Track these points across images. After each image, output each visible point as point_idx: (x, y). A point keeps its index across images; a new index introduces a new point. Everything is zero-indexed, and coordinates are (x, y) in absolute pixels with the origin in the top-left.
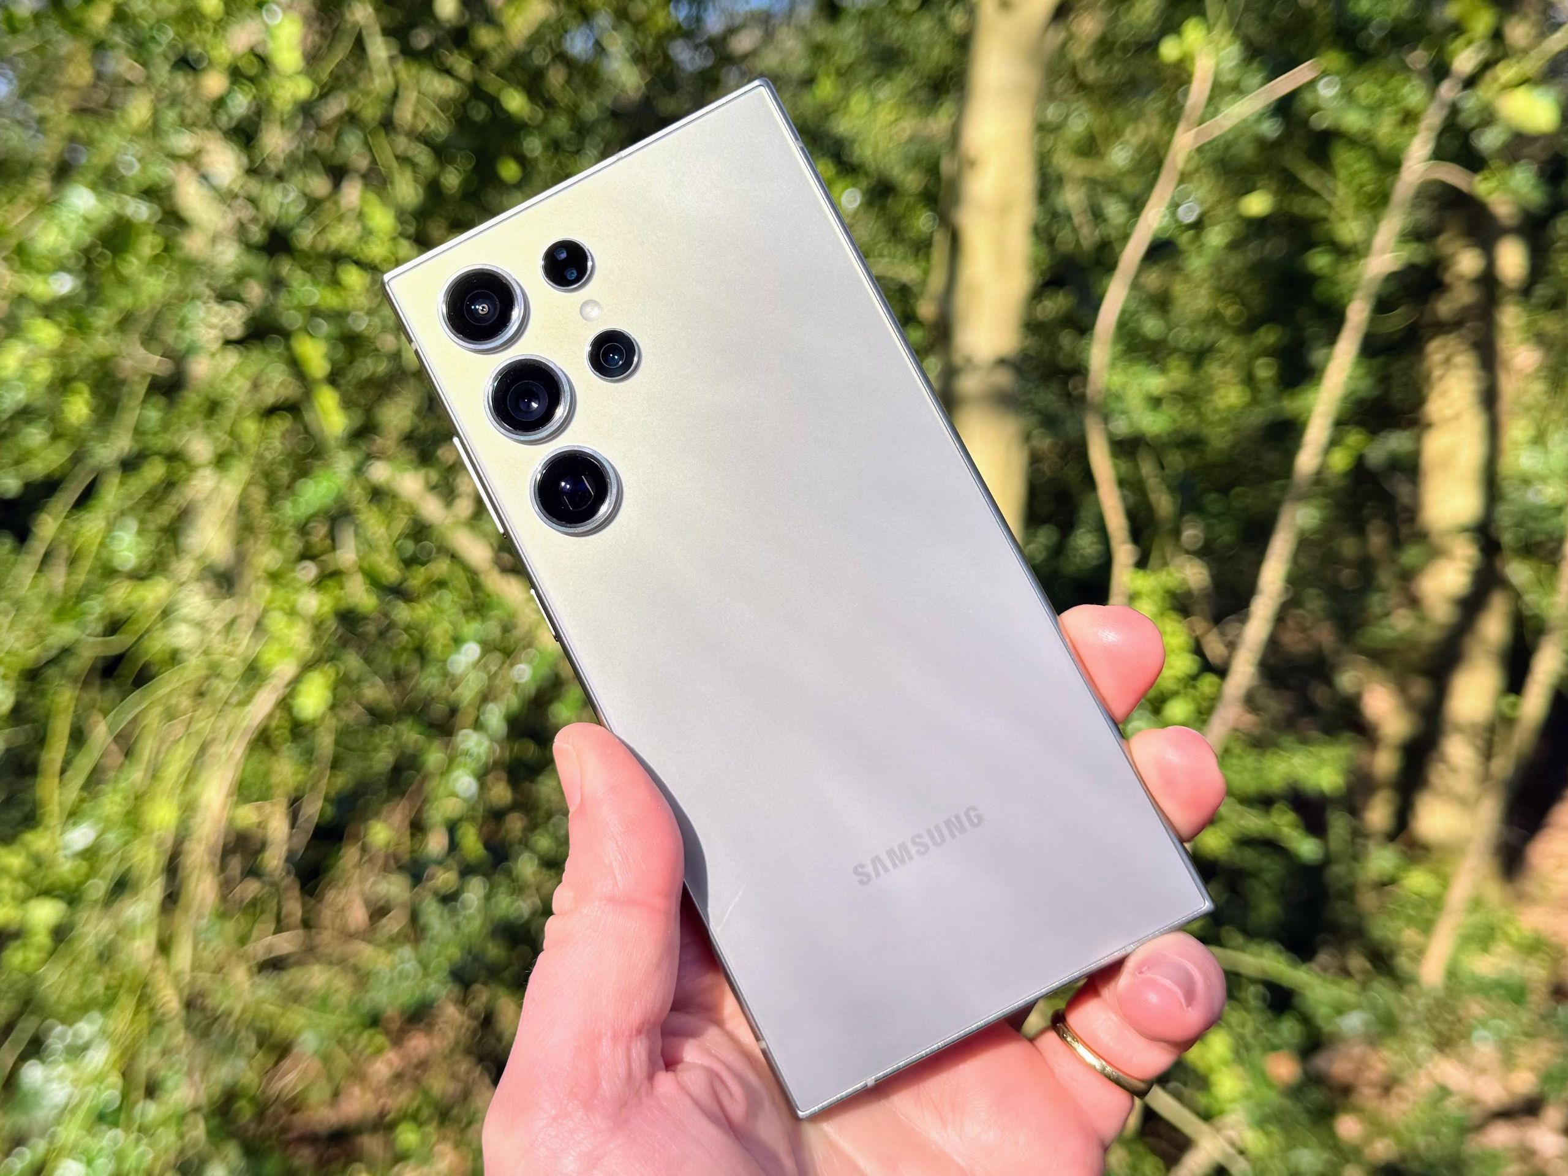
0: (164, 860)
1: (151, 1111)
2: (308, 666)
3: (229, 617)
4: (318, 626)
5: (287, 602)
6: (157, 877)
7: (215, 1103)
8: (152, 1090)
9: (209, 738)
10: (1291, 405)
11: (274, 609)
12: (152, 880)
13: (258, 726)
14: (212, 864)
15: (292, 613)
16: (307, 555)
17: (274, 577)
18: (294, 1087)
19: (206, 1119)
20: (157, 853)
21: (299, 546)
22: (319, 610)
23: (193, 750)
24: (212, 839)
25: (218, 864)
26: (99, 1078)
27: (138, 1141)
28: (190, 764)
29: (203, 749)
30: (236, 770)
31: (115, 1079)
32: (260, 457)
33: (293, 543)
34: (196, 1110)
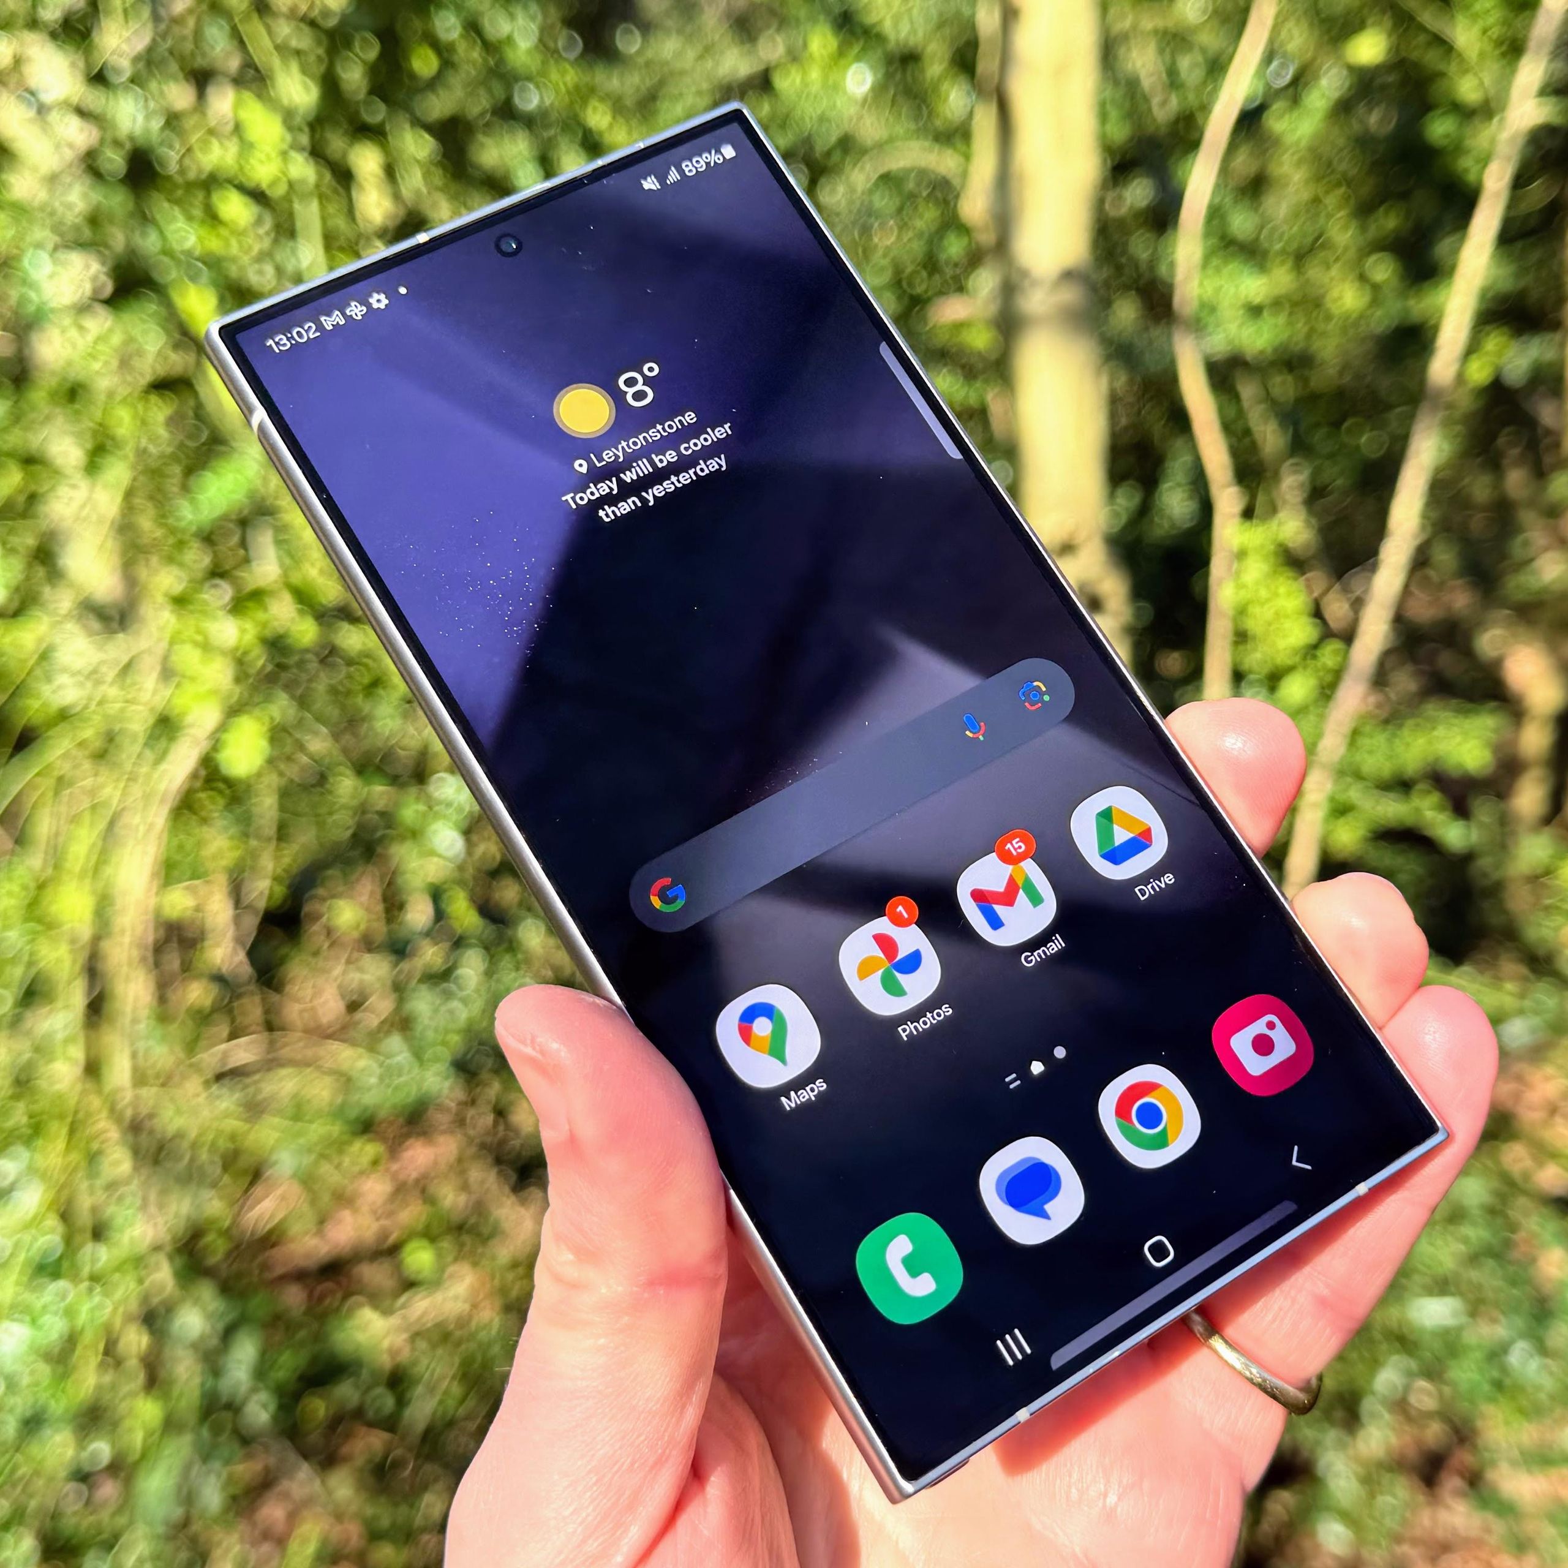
0: (82, 958)
1: (102, 1255)
2: (234, 711)
3: (125, 659)
4: (240, 662)
5: (199, 631)
6: (75, 979)
7: (180, 1240)
8: (99, 1233)
9: (120, 808)
10: (1418, 306)
11: (183, 642)
12: (69, 983)
13: (178, 792)
14: (143, 959)
15: (206, 647)
16: (217, 573)
17: (180, 602)
18: (272, 1216)
19: (171, 1258)
20: (72, 951)
21: (206, 561)
22: (240, 640)
23: (102, 825)
24: (139, 929)
25: (151, 960)
26: (34, 1223)
27: (90, 1290)
28: (100, 843)
29: (112, 824)
30: (160, 845)
31: (52, 1222)
32: (142, 453)
33: (198, 558)
34: (157, 1248)
